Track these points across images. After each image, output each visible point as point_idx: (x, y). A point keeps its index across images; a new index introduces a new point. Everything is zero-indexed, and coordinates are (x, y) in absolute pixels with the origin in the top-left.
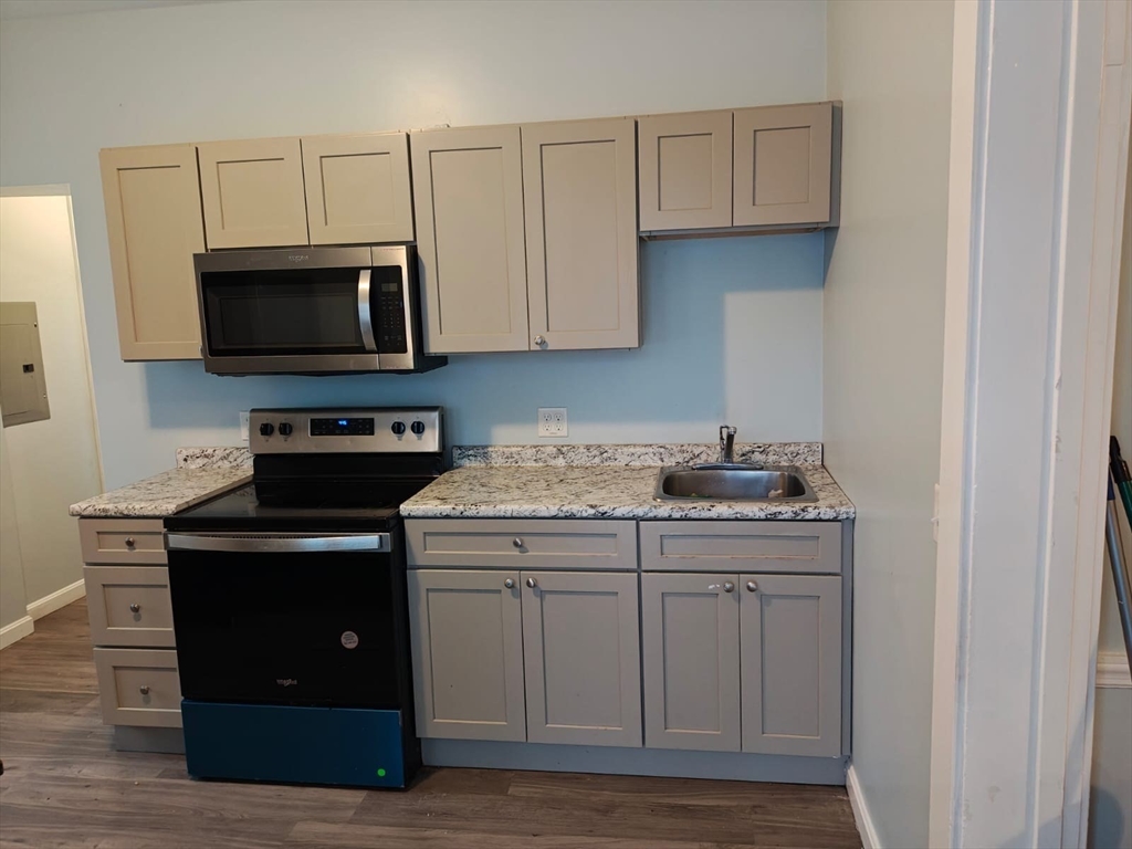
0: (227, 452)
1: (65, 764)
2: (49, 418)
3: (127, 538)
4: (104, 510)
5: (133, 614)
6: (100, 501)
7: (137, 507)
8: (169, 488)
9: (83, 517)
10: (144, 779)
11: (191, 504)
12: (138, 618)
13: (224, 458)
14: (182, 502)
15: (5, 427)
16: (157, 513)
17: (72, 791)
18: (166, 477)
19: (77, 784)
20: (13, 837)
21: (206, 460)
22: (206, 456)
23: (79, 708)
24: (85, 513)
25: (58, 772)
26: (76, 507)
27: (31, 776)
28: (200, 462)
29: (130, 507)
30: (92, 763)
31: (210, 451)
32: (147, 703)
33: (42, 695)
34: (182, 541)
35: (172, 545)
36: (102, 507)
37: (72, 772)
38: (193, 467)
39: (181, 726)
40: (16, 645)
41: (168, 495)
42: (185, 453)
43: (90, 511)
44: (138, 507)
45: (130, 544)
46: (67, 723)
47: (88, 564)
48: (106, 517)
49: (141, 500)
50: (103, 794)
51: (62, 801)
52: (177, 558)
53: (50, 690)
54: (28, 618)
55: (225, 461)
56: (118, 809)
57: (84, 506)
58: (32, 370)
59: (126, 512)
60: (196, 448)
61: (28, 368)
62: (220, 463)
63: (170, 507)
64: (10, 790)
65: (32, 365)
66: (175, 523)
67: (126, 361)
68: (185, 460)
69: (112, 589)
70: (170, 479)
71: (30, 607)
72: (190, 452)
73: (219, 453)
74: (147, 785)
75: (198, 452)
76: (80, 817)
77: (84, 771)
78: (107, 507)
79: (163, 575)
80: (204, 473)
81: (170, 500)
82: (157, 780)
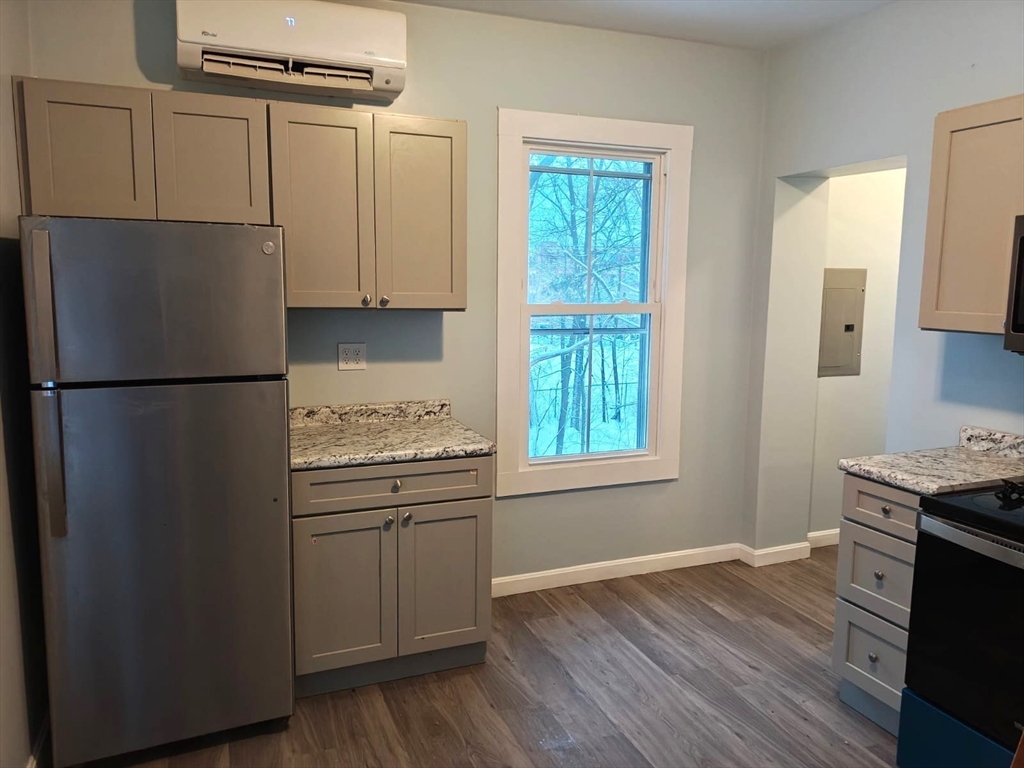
0: (1019, 441)
1: (795, 688)
2: (858, 374)
3: (883, 504)
4: (868, 472)
5: (875, 580)
6: (868, 462)
7: (899, 477)
8: (940, 466)
9: (849, 473)
10: (854, 743)
11: (956, 489)
12: (880, 586)
13: (1012, 447)
14: (945, 483)
15: (819, 376)
16: (918, 489)
17: (793, 717)
18: (942, 453)
19: (799, 712)
20: (737, 730)
21: (991, 445)
22: (993, 441)
23: (821, 642)
24: (851, 470)
25: (788, 692)
26: (844, 462)
27: (766, 683)
28: (985, 445)
29: (893, 475)
30: (816, 700)
31: (998, 436)
32: (873, 671)
33: (798, 616)
34: (935, 526)
35: (924, 526)
36: (867, 468)
37: (798, 699)
38: (976, 448)
39: (899, 710)
40: (793, 563)
41: (936, 473)
42: (970, 432)
43: (855, 469)
44: (901, 477)
45: (886, 512)
46: (809, 651)
47: (846, 518)
48: (869, 479)
49: (906, 471)
50: (815, 734)
51: (782, 720)
52: (925, 541)
53: (806, 615)
54: (806, 544)
55: (1014, 451)
56: (823, 758)
57: (852, 463)
58: (852, 330)
59: (887, 480)
60: (983, 429)
61: (849, 328)
62: (1007, 452)
63: (931, 486)
64: (748, 687)
65: (853, 326)
66: (932, 504)
67: (923, 329)
68: (969, 439)
69: (863, 549)
70: (946, 456)
71: (811, 535)
72: (976, 432)
73: (1009, 440)
74: (855, 749)
75: (984, 434)
76: (789, 744)
77: (807, 703)
78: (872, 469)
79: (910, 553)
80: (985, 458)
81: (935, 479)
82: (866, 751)
